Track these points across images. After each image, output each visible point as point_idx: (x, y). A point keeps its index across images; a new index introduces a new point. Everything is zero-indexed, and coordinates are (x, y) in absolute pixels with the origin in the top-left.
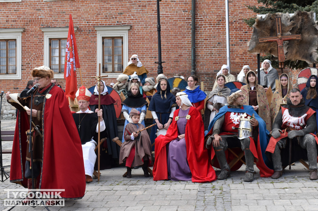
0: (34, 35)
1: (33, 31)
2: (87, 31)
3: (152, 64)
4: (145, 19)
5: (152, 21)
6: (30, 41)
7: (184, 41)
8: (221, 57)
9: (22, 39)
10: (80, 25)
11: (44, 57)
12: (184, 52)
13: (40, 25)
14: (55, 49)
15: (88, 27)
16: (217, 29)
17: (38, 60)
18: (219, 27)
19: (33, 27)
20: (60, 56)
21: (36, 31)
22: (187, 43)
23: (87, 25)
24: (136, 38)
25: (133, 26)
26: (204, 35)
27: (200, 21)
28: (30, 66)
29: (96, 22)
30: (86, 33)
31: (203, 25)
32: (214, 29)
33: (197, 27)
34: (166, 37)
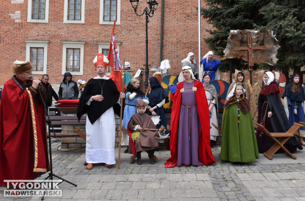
0: (56, 45)
1: (56, 43)
2: (92, 44)
3: (134, 67)
4: (130, 39)
5: (135, 40)
6: (53, 49)
7: (156, 54)
8: (178, 65)
9: (48, 48)
10: (88, 40)
11: (63, 60)
12: (155, 61)
13: (60, 39)
14: (70, 55)
15: (93, 42)
16: (176, 47)
17: (58, 62)
18: (177, 46)
19: (56, 40)
20: (73, 60)
21: (57, 43)
22: (157, 55)
23: (92, 40)
24: (124, 50)
25: (123, 43)
26: (168, 51)
27: (165, 41)
28: (53, 66)
29: (98, 39)
30: (92, 46)
31: (167, 44)
32: (174, 47)
33: (164, 45)
34: (144, 51)
